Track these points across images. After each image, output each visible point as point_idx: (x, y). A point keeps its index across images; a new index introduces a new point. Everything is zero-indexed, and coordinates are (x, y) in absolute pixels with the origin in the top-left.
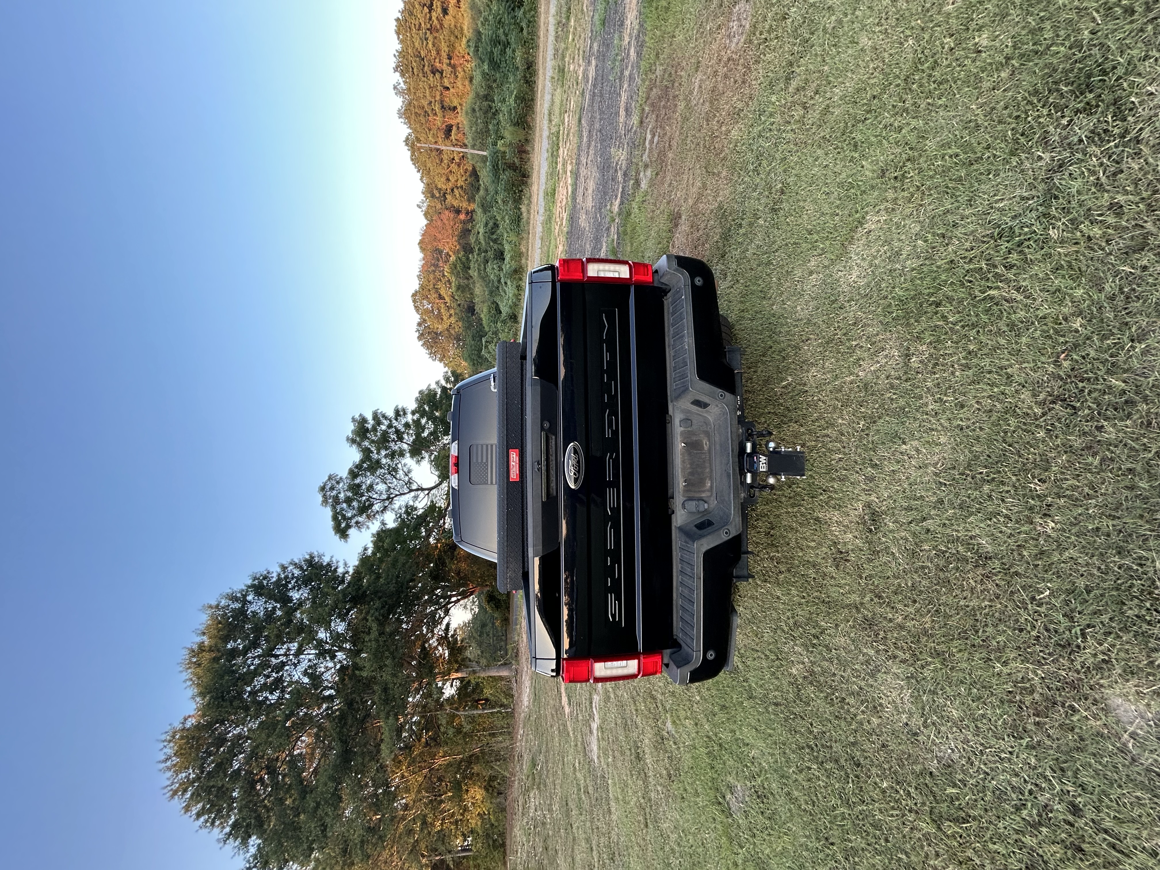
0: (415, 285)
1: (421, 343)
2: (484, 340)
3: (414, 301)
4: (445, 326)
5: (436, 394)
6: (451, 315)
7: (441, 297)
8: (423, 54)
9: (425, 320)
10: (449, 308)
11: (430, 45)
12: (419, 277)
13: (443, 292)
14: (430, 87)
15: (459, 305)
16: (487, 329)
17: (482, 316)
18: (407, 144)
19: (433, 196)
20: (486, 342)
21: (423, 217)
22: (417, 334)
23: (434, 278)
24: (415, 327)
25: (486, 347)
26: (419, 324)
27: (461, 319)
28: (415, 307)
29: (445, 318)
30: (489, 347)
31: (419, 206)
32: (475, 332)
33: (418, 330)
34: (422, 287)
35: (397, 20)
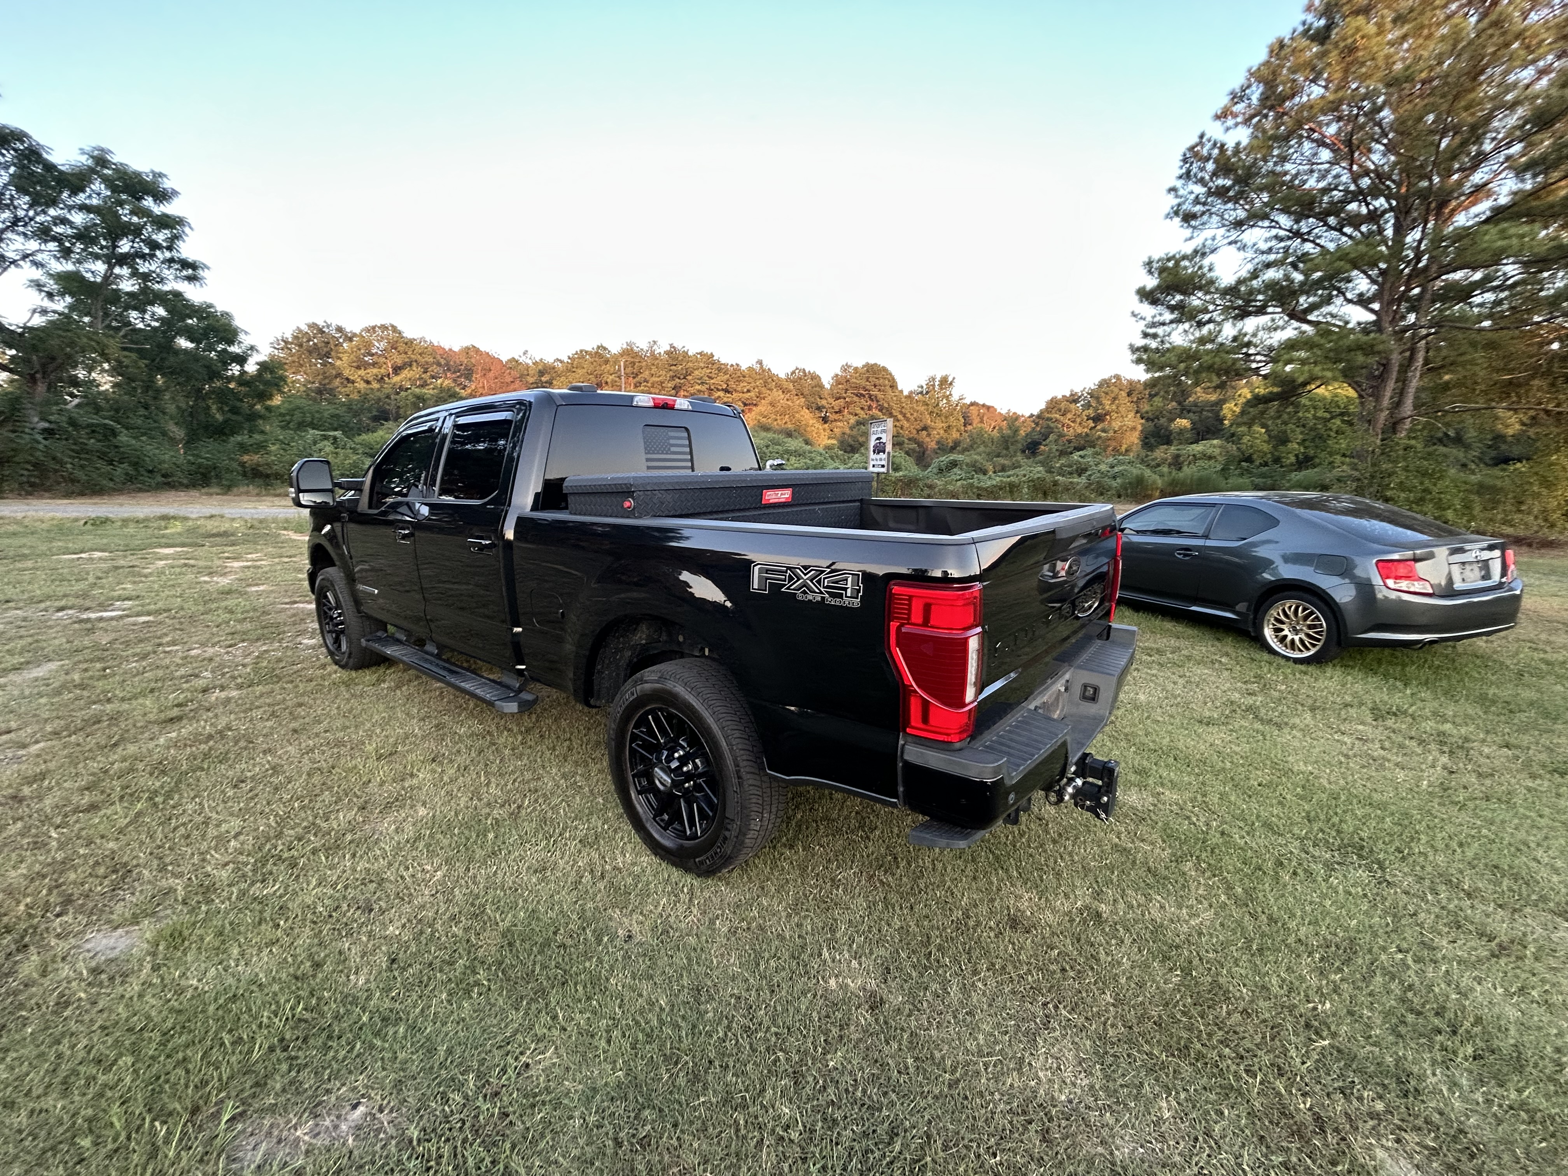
0: (409, 333)
1: (305, 328)
2: (338, 434)
3: (384, 327)
4: (346, 373)
5: (231, 342)
6: (368, 382)
7: (397, 370)
8: (689, 378)
9: (350, 339)
10: (381, 380)
11: (698, 387)
12: (423, 339)
13: (406, 373)
14: (662, 383)
15: (388, 397)
16: (358, 439)
17: (380, 433)
18: (598, 347)
19: (542, 373)
20: (335, 438)
21: (509, 357)
22: (321, 323)
23: (427, 363)
24: (335, 322)
25: (326, 438)
26: (339, 329)
27: (365, 397)
28: (374, 328)
29: (362, 372)
30: (326, 442)
31: (525, 353)
32: (347, 419)
33: (328, 326)
34: (409, 343)
35: (712, 355)
